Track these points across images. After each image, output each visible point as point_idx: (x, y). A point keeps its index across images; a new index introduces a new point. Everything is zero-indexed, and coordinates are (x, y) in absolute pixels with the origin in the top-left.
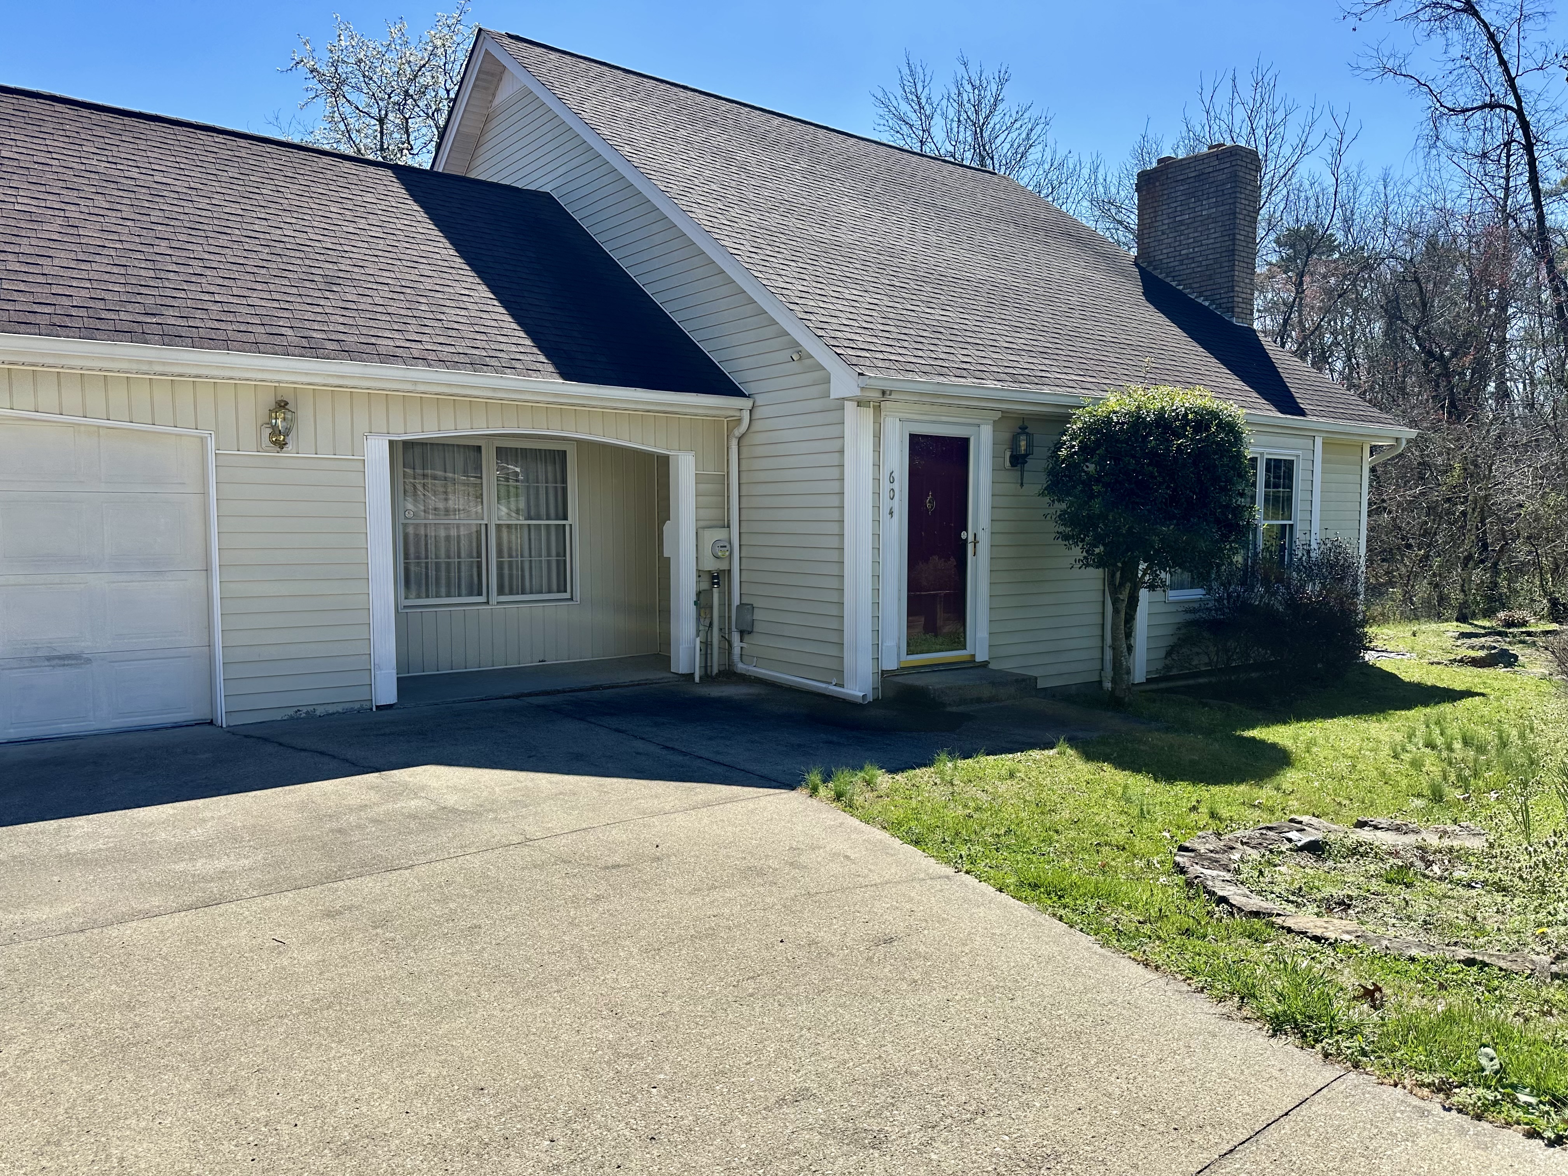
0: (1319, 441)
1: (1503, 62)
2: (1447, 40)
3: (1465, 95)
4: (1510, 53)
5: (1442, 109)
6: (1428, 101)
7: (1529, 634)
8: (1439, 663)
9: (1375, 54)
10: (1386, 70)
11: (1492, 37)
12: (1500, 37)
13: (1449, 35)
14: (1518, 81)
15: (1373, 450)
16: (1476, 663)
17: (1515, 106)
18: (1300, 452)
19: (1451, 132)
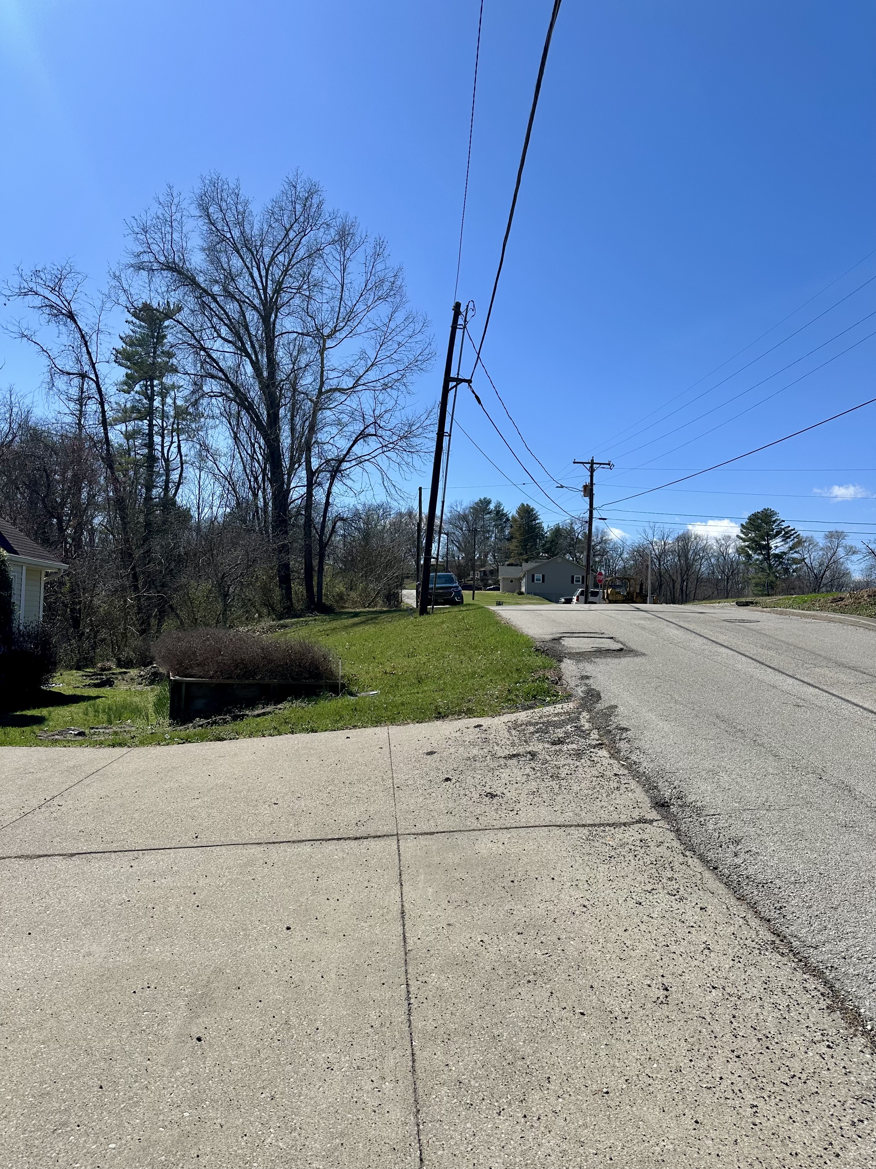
0: (24, 568)
1: (89, 353)
2: (59, 330)
3: (70, 365)
4: (93, 349)
5: (55, 368)
6: (47, 362)
7: (113, 674)
8: (78, 687)
9: (18, 325)
10: (23, 336)
11: (83, 337)
12: (87, 338)
13: (60, 327)
14: (96, 365)
15: (47, 574)
16: (96, 686)
17: (95, 378)
18: (16, 574)
19: (61, 382)
